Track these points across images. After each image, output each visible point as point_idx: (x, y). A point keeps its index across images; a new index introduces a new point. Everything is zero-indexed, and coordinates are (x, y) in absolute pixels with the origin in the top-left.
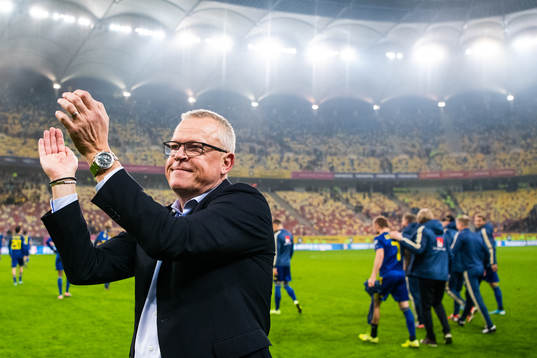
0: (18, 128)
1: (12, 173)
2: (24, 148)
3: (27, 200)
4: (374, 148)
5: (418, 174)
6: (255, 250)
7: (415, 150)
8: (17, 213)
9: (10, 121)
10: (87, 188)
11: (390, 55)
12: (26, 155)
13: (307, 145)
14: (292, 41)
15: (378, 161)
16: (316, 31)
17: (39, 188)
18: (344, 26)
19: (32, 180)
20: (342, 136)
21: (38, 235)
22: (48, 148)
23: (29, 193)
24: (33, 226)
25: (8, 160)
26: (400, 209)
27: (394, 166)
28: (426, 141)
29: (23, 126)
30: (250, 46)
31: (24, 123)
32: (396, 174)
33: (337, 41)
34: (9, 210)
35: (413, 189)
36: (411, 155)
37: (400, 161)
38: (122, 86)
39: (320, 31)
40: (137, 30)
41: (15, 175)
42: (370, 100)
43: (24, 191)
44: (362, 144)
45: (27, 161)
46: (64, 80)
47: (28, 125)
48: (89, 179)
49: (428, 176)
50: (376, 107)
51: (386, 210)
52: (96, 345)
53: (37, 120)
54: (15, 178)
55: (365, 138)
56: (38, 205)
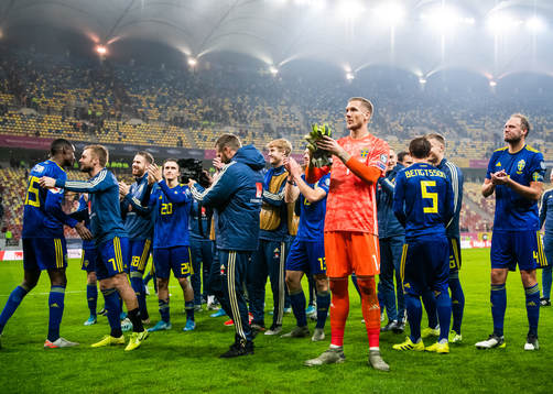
0: (155, 113)
9: (144, 104)
12: (169, 145)
13: (485, 130)
25: (151, 150)
29: (160, 111)
31: (160, 106)
38: (268, 61)
46: (200, 55)
47: (165, 108)
53: (175, 104)
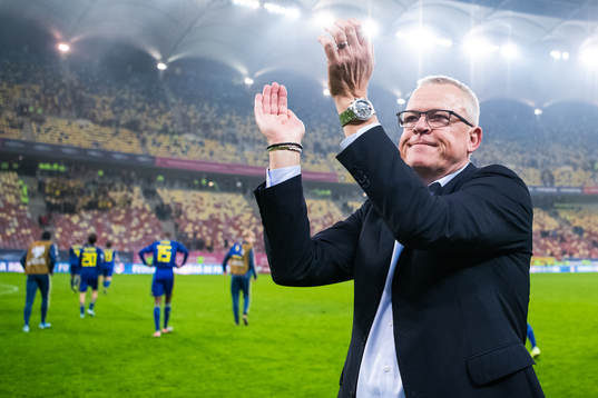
0: (108, 114)
1: (96, 170)
2: (116, 139)
3: (114, 204)
4: (534, 157)
5: (582, 188)
6: (509, 247)
7: (579, 162)
8: (100, 220)
9: (98, 106)
10: (193, 192)
11: (555, 54)
12: (116, 149)
14: (446, 31)
15: (538, 172)
16: (473, 22)
17: (132, 191)
18: (506, 19)
19: (123, 180)
20: (498, 142)
21: (126, 250)
22: (267, 106)
23: (117, 195)
24: (120, 239)
25: (93, 154)
26: (561, 228)
27: (556, 178)
28: (591, 152)
29: (115, 113)
30: (399, 35)
31: (117, 109)
32: (558, 188)
33: (498, 35)
34: (90, 217)
35: (576, 205)
36: (575, 167)
37: (563, 173)
38: (243, 70)
39: (478, 22)
40: (267, 6)
41: (101, 173)
42: (531, 104)
43: (112, 194)
44: (521, 153)
45: (118, 157)
46: (171, 60)
47: (122, 111)
48: (196, 182)
49: (593, 191)
50: (537, 112)
51: (546, 229)
52: (213, 386)
53: (134, 107)
54: (101, 177)
55: (524, 145)
56: (129, 212)
